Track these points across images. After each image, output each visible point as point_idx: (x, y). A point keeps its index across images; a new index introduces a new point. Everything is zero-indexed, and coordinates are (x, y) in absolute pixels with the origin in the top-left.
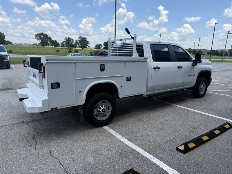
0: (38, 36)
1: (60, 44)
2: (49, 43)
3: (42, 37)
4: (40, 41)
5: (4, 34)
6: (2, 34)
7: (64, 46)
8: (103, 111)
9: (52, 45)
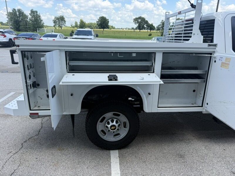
0: (136, 20)
1: (156, 27)
2: (145, 26)
3: (140, 20)
4: (138, 25)
5: (108, 19)
6: (107, 20)
7: (159, 30)
8: (113, 128)
9: (148, 29)
